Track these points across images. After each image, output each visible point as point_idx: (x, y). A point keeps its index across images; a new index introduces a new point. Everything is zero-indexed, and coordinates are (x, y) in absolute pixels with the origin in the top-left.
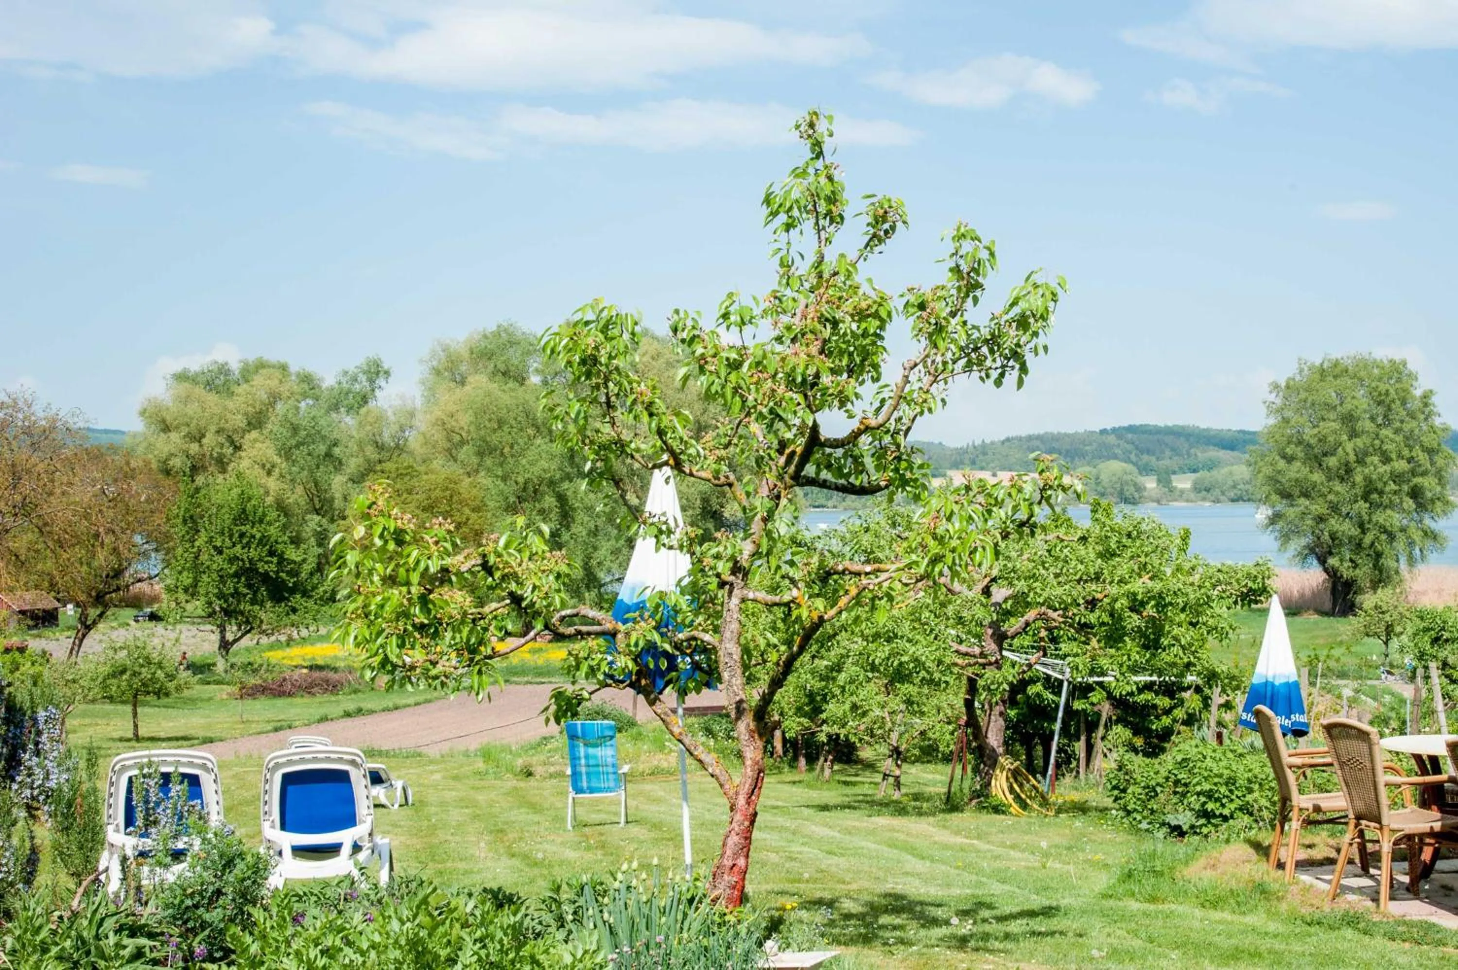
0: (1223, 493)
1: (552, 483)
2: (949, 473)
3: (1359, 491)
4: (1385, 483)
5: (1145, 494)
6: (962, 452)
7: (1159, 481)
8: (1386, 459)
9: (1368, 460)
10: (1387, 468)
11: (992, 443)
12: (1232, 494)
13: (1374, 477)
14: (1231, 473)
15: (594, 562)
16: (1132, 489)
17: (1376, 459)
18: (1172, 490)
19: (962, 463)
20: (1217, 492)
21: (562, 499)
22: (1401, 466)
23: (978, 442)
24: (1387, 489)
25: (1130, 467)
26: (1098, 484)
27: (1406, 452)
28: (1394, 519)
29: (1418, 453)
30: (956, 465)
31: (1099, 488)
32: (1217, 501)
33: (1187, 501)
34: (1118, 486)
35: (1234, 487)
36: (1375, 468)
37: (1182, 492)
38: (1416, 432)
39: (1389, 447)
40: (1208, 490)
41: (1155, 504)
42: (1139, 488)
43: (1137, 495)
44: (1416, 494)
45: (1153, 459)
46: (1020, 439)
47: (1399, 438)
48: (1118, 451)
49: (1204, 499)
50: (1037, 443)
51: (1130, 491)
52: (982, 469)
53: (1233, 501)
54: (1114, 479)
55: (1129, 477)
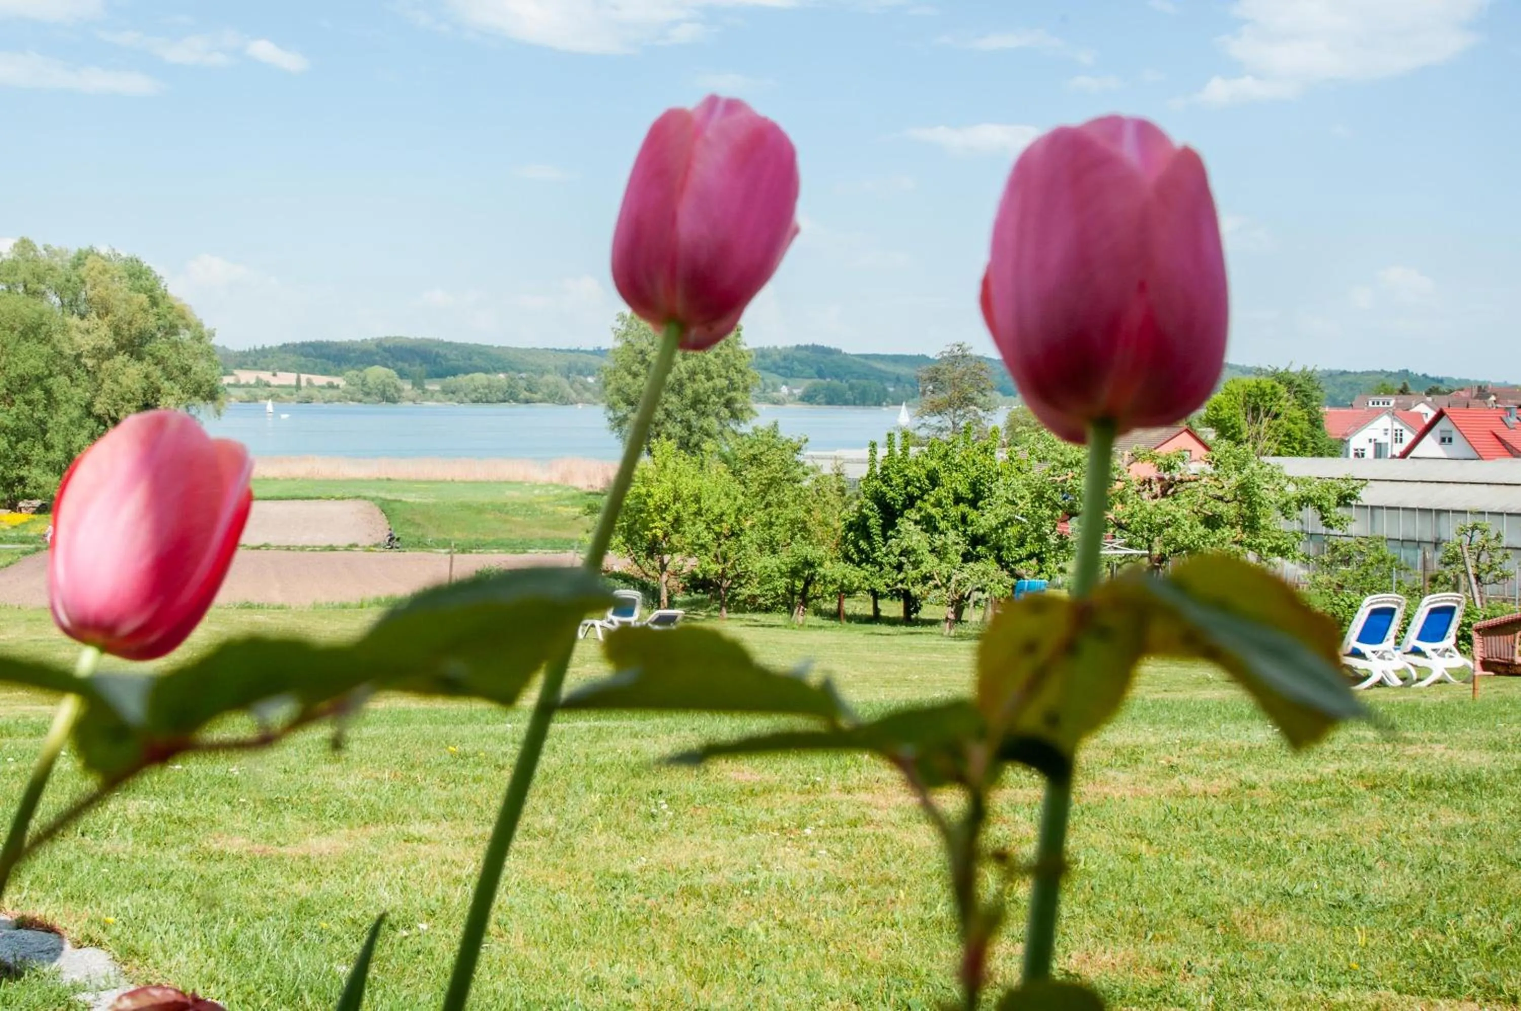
0: (466, 395)
1: (39, 379)
2: (236, 372)
3: (687, 401)
4: (709, 397)
5: (404, 394)
6: (244, 355)
7: (414, 384)
8: (710, 378)
9: (697, 377)
10: (710, 384)
11: (271, 348)
12: (473, 396)
13: (701, 391)
14: (472, 379)
15: (75, 446)
16: (393, 390)
17: (703, 377)
18: (425, 391)
19: (246, 364)
20: (462, 394)
21: (48, 392)
22: (722, 383)
23: (259, 347)
24: (711, 400)
25: (392, 372)
26: (363, 385)
27: (723, 373)
28: (712, 423)
29: (732, 373)
30: (241, 366)
31: (366, 389)
32: (461, 402)
33: (438, 401)
34: (381, 387)
35: (475, 390)
36: (703, 385)
37: (433, 393)
38: (732, 357)
39: (712, 368)
40: (453, 393)
41: (411, 403)
42: (398, 390)
43: (396, 395)
44: (728, 404)
45: (406, 365)
46: (295, 345)
47: (719, 361)
48: (377, 358)
49: (450, 400)
50: (310, 350)
51: (391, 391)
52: (262, 369)
53: (474, 402)
54: (378, 381)
55: (389, 380)
